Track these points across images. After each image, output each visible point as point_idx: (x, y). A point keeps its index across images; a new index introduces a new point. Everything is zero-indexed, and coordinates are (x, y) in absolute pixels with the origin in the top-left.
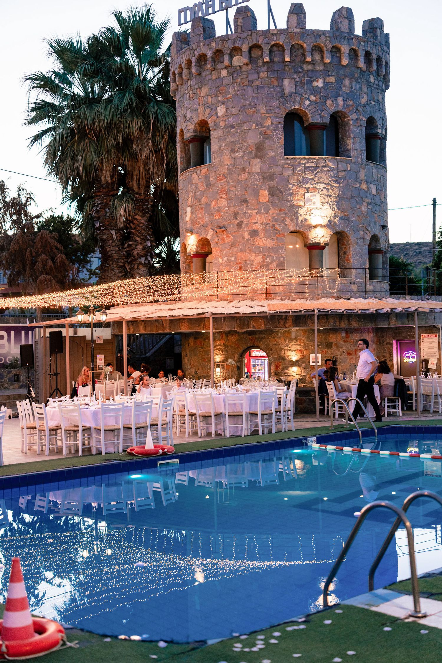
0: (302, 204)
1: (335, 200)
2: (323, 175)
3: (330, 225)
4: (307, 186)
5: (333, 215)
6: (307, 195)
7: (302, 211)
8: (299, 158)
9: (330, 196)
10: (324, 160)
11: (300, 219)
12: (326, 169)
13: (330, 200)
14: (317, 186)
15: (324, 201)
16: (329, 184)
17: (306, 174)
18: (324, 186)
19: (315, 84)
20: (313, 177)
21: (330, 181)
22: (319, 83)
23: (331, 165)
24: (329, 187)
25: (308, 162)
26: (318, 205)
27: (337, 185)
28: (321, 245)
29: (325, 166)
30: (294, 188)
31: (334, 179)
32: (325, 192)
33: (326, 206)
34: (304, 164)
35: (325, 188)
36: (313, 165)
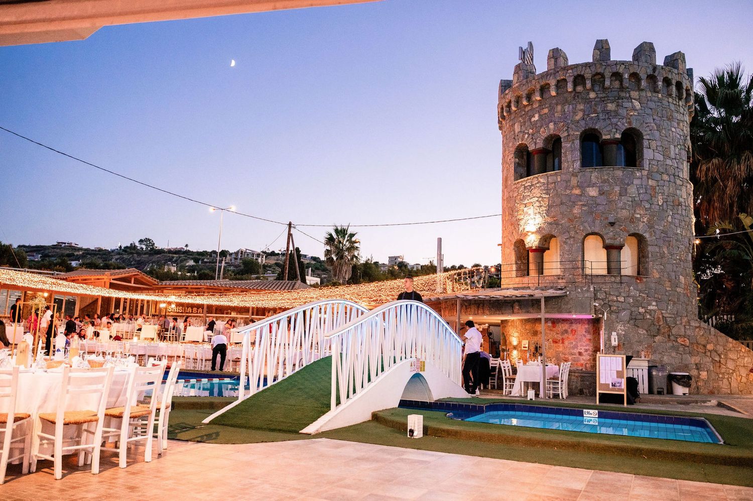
0: (522, 217)
1: (545, 209)
2: (536, 190)
3: (539, 230)
4: (525, 203)
5: (543, 222)
6: (525, 209)
7: (522, 223)
8: (521, 182)
9: (541, 206)
10: (537, 178)
11: (521, 229)
12: (538, 185)
13: (541, 209)
14: (531, 200)
15: (536, 211)
16: (540, 197)
17: (525, 193)
18: (537, 199)
19: (533, 119)
20: (529, 194)
21: (541, 194)
22: (536, 118)
23: (542, 180)
24: (541, 199)
25: (526, 183)
26: (532, 216)
27: (548, 196)
28: (533, 248)
29: (538, 183)
30: (518, 205)
31: (544, 192)
32: (538, 204)
33: (538, 216)
34: (524, 185)
35: (537, 201)
36: (529, 184)
